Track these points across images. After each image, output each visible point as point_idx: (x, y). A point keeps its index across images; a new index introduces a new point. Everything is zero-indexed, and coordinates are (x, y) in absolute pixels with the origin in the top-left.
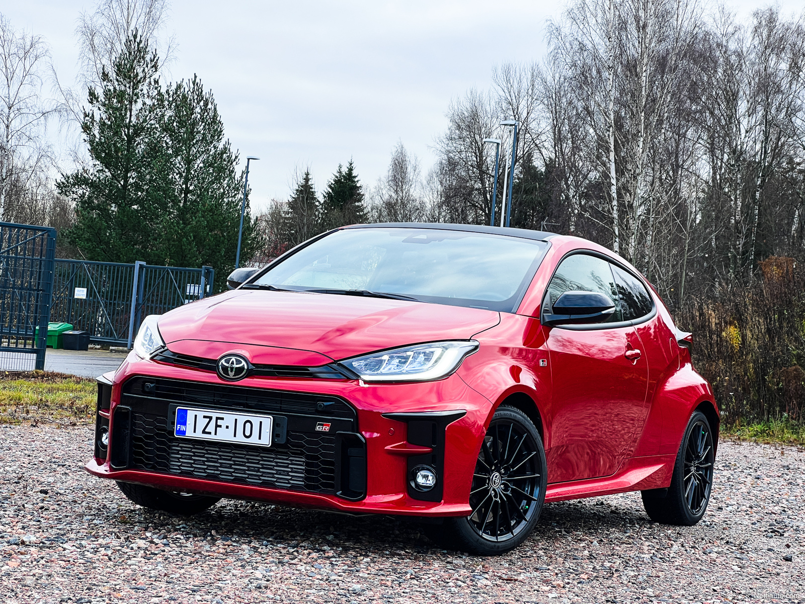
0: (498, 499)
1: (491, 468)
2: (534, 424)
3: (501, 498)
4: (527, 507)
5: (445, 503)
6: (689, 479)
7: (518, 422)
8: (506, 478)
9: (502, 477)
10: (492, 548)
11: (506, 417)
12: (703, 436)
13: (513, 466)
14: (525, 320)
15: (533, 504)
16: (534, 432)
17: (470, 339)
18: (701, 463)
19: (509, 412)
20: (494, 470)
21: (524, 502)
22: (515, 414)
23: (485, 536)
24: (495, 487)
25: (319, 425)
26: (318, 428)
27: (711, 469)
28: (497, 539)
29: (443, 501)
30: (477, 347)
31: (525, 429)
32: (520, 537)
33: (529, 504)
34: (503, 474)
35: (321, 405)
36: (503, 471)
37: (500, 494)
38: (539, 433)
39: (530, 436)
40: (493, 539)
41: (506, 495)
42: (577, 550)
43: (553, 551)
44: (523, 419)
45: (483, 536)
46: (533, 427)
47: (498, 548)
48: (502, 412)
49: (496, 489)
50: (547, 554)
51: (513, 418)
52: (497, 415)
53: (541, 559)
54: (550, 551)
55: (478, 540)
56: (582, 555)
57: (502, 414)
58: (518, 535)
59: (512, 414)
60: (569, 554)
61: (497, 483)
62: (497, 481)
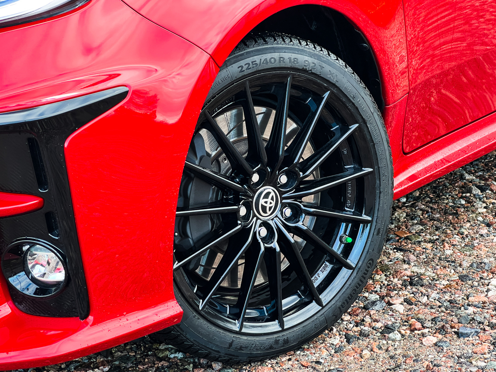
0: (275, 245)
1: (246, 180)
3: (282, 240)
4: (350, 240)
5: (95, 323)
7: (304, 71)
8: (292, 193)
9: (281, 193)
10: (271, 347)
11: (270, 66)
15: (364, 230)
19: (276, 55)
20: (258, 184)
21: (345, 228)
22: (293, 56)
23: (248, 328)
28: (282, 324)
31: (325, 83)
32: (339, 304)
34: (284, 186)
36: (284, 179)
37: (279, 230)
40: (274, 326)
41: (295, 231)
42: (480, 265)
43: (430, 286)
44: (316, 61)
45: (244, 330)
46: (344, 73)
47: (286, 341)
48: (257, 59)
49: (271, 222)
50: (410, 310)
51: (289, 65)
52: (245, 67)
53: (389, 339)
54: (422, 289)
55: (231, 344)
56: (484, 303)
57: (258, 62)
58: (333, 302)
59: (286, 56)
60: (459, 297)
61: (270, 208)
62: (269, 203)
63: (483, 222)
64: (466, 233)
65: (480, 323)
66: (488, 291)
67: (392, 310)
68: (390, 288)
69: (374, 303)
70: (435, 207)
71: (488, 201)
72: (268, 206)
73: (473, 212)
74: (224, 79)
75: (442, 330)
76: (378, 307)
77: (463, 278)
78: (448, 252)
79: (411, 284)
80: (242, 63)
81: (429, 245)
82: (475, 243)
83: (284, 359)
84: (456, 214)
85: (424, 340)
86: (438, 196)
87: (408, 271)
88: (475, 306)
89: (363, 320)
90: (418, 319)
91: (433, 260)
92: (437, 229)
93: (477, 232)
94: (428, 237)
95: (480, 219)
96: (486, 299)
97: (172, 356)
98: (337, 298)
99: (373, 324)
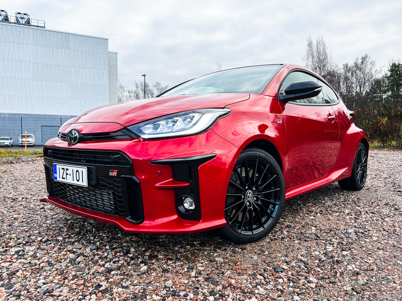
0: (252, 208)
1: (244, 188)
2: (274, 157)
3: (254, 207)
4: (273, 209)
5: (202, 222)
6: (359, 171)
7: (262, 158)
8: (256, 193)
9: (254, 193)
10: (249, 239)
11: (253, 155)
12: (363, 152)
13: (261, 186)
14: (269, 100)
15: (277, 207)
16: (274, 163)
17: (224, 107)
18: (363, 164)
19: (254, 152)
20: (247, 189)
21: (271, 206)
22: (259, 153)
23: (243, 232)
24: (249, 199)
25: (111, 171)
26: (111, 174)
27: (366, 166)
28: (253, 233)
29: (201, 221)
30: (229, 112)
31: (268, 162)
32: (269, 228)
33: (274, 207)
34: (255, 191)
35: (112, 158)
36: (254, 189)
37: (253, 204)
38: (278, 162)
39: (271, 166)
40: (250, 233)
41: (257, 205)
42: (308, 224)
43: (293, 228)
44: (265, 155)
45: (242, 233)
46: (273, 160)
47: (254, 238)
48: (249, 153)
49: (250, 201)
50: (289, 234)
51: (258, 156)
52: (246, 155)
53: (284, 241)
54: (291, 229)
55: (238, 237)
56: (311, 233)
57: (249, 154)
58: (267, 228)
59: (257, 153)
60: (303, 231)
61: (250, 197)
62: (250, 195)
63: (306, 213)
64: (301, 215)
65: (311, 238)
66: (312, 230)
67: (283, 233)
68: (282, 228)
69: (278, 231)
70: (291, 209)
71: (306, 208)
72: (250, 196)
73: (302, 211)
74: (240, 157)
75: (300, 239)
76: (279, 232)
77: (303, 226)
78: (297, 220)
79: (288, 227)
80: (245, 153)
81: (291, 218)
82: (305, 218)
83: (253, 244)
84: (297, 211)
85: (295, 242)
86: (291, 206)
87: (286, 224)
88: (309, 234)
89: (275, 235)
90: (292, 236)
91: (293, 221)
92: (293, 214)
93: (305, 216)
94: (290, 216)
95: (305, 212)
96: (311, 232)
97: (218, 240)
98: (268, 227)
99: (278, 237)
